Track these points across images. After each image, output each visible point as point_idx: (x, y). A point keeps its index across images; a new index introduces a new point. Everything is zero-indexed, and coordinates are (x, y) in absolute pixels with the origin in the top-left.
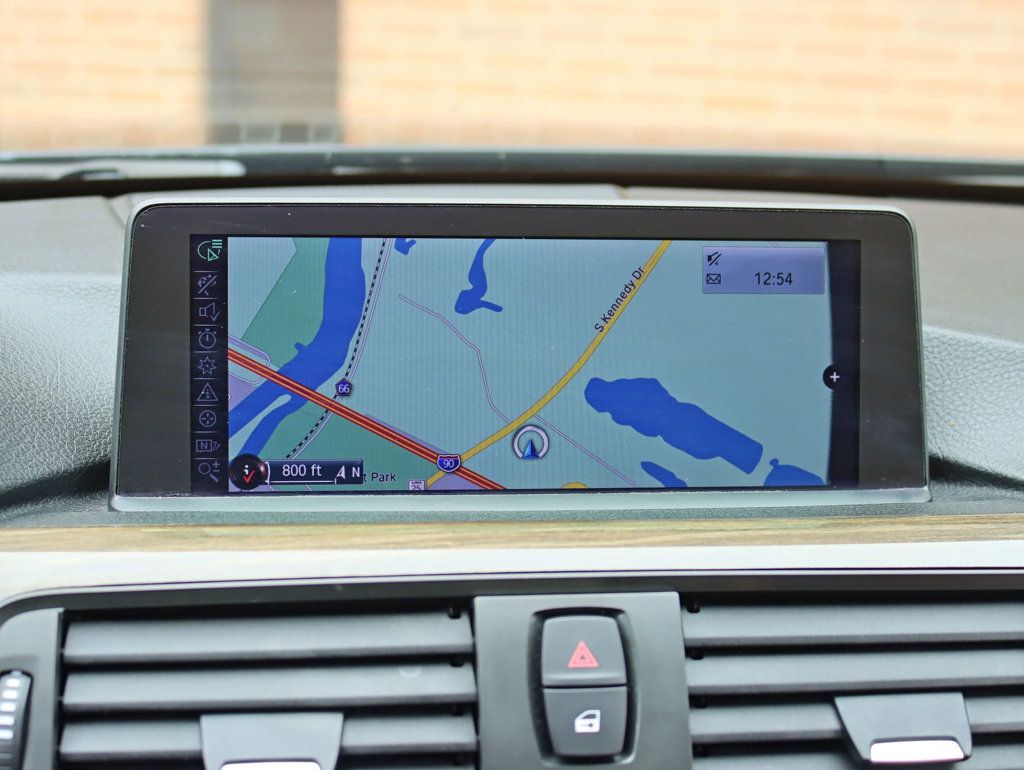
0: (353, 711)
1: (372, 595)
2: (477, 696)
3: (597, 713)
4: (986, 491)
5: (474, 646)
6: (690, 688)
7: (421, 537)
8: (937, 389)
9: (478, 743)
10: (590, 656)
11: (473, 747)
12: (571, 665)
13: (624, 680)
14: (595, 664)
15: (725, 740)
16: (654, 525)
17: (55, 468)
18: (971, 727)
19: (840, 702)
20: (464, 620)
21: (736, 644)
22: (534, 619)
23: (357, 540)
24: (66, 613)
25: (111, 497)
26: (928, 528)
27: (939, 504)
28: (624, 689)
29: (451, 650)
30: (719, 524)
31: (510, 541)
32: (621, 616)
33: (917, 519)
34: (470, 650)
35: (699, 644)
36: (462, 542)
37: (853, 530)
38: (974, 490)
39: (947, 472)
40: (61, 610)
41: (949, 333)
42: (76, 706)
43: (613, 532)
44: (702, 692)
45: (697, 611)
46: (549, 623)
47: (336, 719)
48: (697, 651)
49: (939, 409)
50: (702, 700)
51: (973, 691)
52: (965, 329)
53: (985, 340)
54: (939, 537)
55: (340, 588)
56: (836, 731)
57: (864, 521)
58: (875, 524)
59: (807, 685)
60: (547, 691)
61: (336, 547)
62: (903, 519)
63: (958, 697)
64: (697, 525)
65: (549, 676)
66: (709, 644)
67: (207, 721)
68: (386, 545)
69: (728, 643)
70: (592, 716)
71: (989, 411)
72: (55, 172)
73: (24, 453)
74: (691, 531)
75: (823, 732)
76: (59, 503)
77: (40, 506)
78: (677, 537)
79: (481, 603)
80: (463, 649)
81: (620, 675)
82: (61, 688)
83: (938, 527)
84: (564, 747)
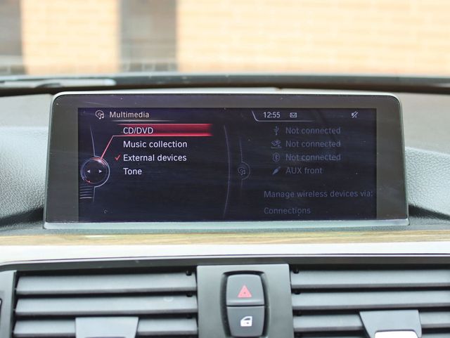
0: (143, 316)
1: (152, 265)
2: (198, 310)
3: (251, 317)
4: (435, 220)
5: (197, 287)
6: (293, 307)
7: (174, 240)
8: (414, 175)
9: (198, 331)
10: (248, 292)
11: (195, 333)
12: (239, 296)
13: (263, 303)
14: (250, 296)
15: (309, 330)
16: (279, 235)
17: (19, 210)
18: (422, 325)
19: (362, 314)
20: (193, 276)
21: (315, 287)
22: (224, 276)
23: (146, 241)
24: (18, 272)
25: (43, 224)
26: (403, 236)
27: (412, 226)
28: (263, 307)
29: (186, 290)
30: (309, 234)
31: (214, 241)
32: (263, 275)
33: (399, 232)
34: (195, 290)
35: (298, 287)
36: (193, 242)
37: (370, 237)
38: (430, 220)
39: (417, 212)
40: (15, 271)
41: (419, 150)
42: (21, 313)
43: (261, 238)
44: (299, 309)
45: (298, 273)
46: (230, 277)
47: (136, 320)
48: (297, 291)
49: (414, 184)
50: (298, 312)
51: (423, 309)
52: (427, 149)
53: (435, 153)
54: (409, 240)
55: (137, 262)
56: (360, 327)
57: (375, 233)
58: (380, 235)
59: (347, 306)
60: (228, 308)
61: (136, 244)
62: (393, 232)
63: (417, 312)
64: (298, 235)
65: (229, 302)
66: (303, 287)
67: (78, 320)
68: (159, 243)
69: (311, 287)
70: (249, 319)
71: (437, 185)
72: (34, 85)
73: (5, 204)
74: (296, 237)
75: (354, 327)
76: (21, 225)
77: (13, 227)
78: (289, 240)
79: (200, 268)
80: (192, 289)
81: (261, 300)
82: (15, 305)
83: (407, 236)
84: (235, 333)
